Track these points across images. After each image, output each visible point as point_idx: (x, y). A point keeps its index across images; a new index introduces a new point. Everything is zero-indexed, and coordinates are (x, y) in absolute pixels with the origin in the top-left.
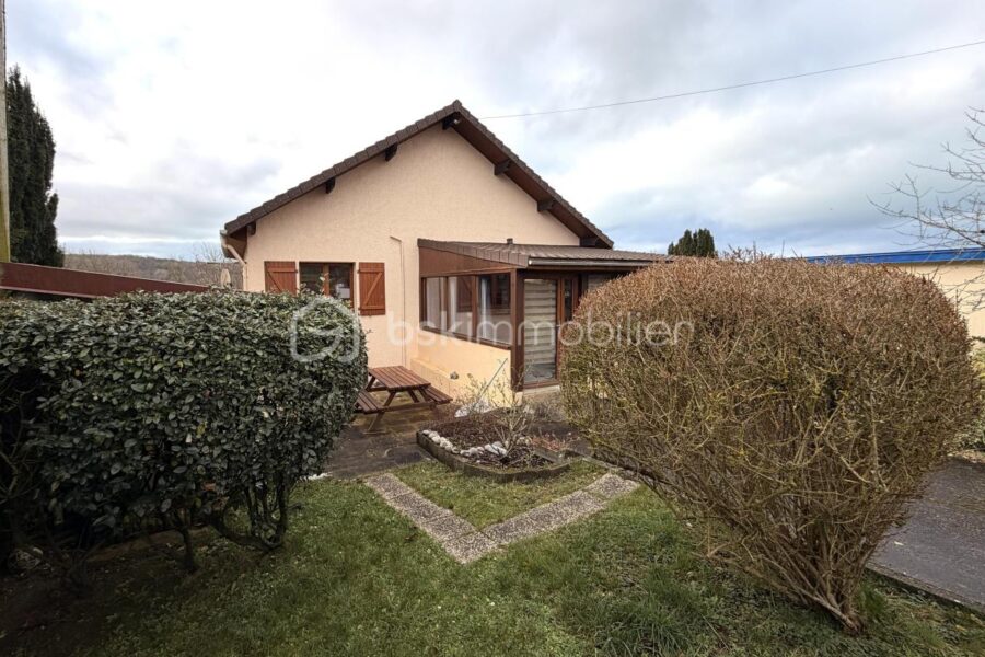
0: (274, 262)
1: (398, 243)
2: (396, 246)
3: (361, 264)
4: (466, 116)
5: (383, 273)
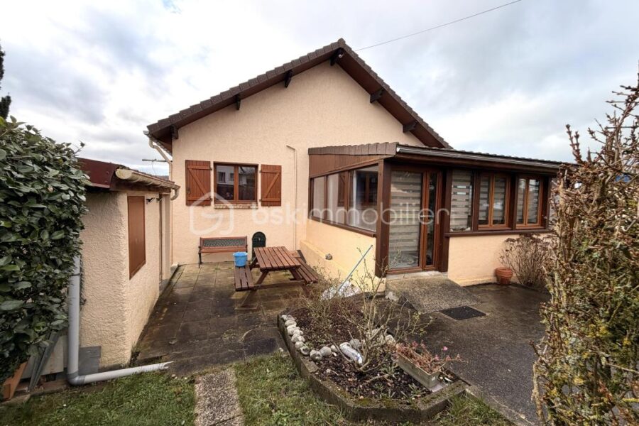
0: (193, 161)
1: (292, 151)
2: (291, 153)
3: (263, 166)
4: (348, 51)
5: (280, 173)
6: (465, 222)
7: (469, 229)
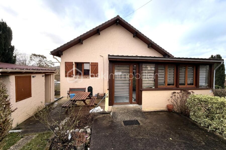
0: (67, 62)
1: (102, 57)
2: (102, 58)
3: (91, 63)
5: (98, 65)
6: (153, 85)
7: (154, 87)
